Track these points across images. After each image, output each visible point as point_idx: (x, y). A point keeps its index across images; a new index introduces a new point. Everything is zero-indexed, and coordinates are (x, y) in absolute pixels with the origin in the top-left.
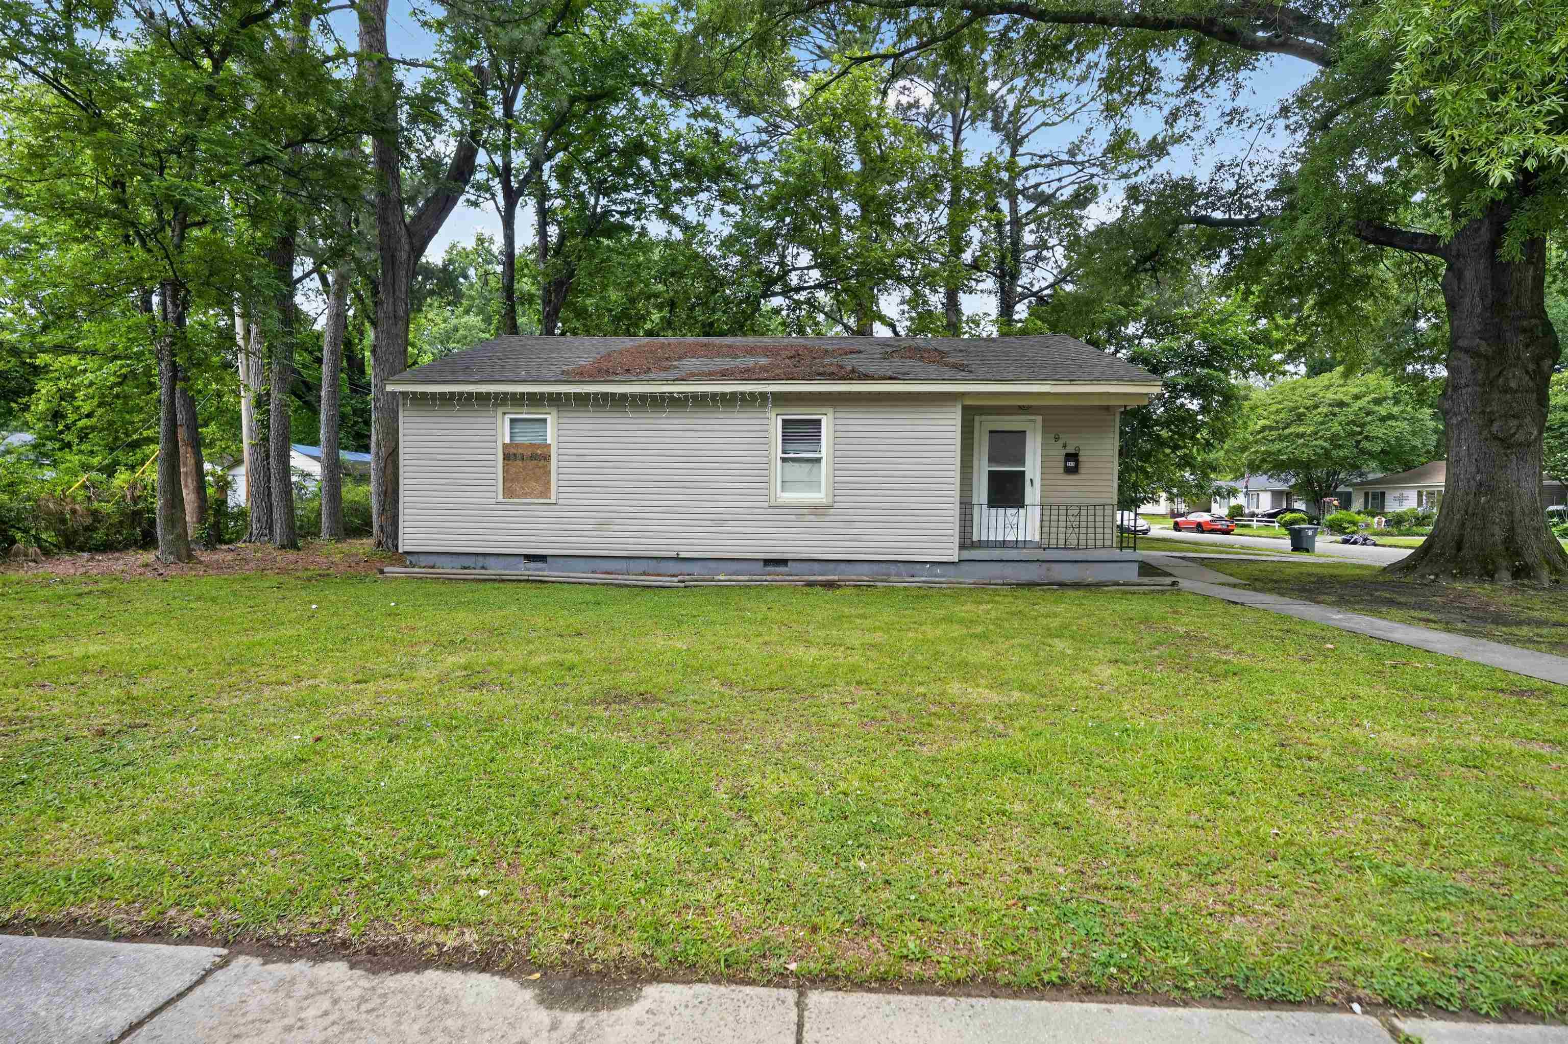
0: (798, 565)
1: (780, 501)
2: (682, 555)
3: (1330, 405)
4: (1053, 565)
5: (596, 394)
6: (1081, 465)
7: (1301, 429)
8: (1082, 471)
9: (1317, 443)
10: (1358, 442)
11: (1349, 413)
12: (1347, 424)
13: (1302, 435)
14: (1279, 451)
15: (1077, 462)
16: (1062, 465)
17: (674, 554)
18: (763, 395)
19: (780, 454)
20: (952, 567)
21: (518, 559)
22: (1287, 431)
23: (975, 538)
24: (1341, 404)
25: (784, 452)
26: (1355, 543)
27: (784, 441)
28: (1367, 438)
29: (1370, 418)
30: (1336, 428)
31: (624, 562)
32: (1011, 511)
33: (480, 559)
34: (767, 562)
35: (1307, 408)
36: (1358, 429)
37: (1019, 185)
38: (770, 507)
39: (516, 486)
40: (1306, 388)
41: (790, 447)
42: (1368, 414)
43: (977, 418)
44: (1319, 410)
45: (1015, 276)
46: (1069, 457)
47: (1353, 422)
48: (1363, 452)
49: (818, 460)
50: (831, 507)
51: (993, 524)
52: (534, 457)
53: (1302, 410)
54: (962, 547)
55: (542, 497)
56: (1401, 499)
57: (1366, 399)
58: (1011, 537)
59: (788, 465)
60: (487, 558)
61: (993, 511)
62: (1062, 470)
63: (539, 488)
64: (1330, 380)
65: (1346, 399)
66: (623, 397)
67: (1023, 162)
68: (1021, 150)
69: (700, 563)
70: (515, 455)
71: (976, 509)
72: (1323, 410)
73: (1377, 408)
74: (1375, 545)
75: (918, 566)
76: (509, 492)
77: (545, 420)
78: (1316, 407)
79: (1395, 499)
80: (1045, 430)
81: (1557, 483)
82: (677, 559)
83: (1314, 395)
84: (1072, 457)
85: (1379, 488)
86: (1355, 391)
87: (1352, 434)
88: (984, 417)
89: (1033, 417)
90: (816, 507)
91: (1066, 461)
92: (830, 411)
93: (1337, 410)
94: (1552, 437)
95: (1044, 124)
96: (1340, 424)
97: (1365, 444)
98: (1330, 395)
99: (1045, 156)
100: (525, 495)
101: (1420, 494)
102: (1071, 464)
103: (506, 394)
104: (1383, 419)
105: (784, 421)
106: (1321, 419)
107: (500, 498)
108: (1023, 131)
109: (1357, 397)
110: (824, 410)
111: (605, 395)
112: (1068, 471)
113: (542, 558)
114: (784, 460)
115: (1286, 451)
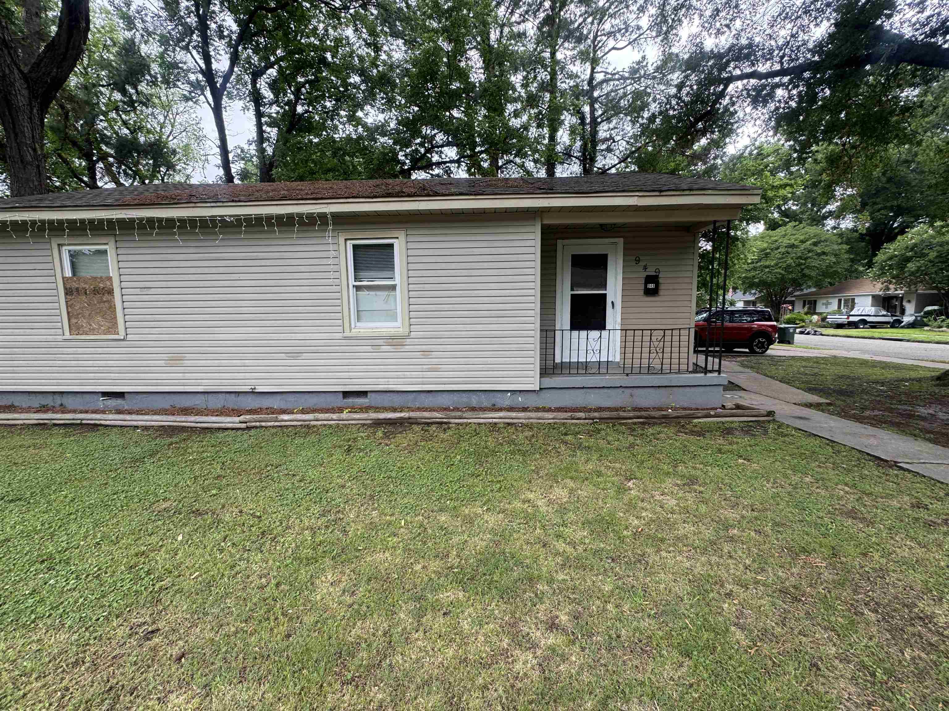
0: (378, 397)
1: (355, 332)
2: (260, 389)
3: (786, 247)
4: (635, 390)
5: (141, 219)
6: (662, 287)
7: (767, 263)
8: (661, 292)
9: (776, 270)
10: (803, 269)
11: (798, 252)
12: (797, 259)
13: (766, 267)
14: (754, 276)
15: (657, 284)
16: (643, 287)
17: (247, 389)
18: (323, 217)
19: (352, 282)
20: (534, 394)
21: (95, 397)
22: (759, 264)
23: (558, 360)
24: (793, 246)
25: (356, 279)
26: (808, 333)
27: (356, 269)
28: (808, 267)
29: (810, 254)
30: (790, 261)
31: (202, 397)
32: (594, 334)
33: (57, 397)
34: (346, 394)
35: (772, 250)
36: (804, 261)
37: (596, 94)
38: (346, 338)
39: (83, 322)
40: (770, 237)
41: (362, 274)
42: (809, 252)
43: (559, 242)
44: (779, 250)
45: (593, 160)
46: (649, 279)
47: (800, 258)
48: (804, 275)
49: (393, 287)
50: (408, 337)
51: (575, 346)
52: (96, 291)
53: (768, 251)
54: (544, 372)
55: (109, 333)
56: (827, 304)
57: (809, 243)
58: (593, 358)
59: (363, 294)
60: (64, 395)
61: (575, 333)
62: (642, 292)
63: (105, 324)
64: (785, 231)
65: (796, 243)
66: (170, 222)
67: (599, 77)
68: (598, 69)
69: (279, 397)
70: (77, 289)
71: (558, 334)
72: (782, 250)
73: (815, 248)
74: (822, 335)
75: (499, 395)
76: (74, 328)
77: (105, 252)
78: (777, 248)
79: (823, 304)
80: (627, 251)
81: (935, 292)
82: (253, 392)
83: (776, 241)
84: (653, 279)
85: (812, 298)
86: (802, 238)
87: (800, 265)
88: (566, 242)
89: (616, 240)
90: (392, 338)
91: (646, 283)
92: (402, 235)
93: (790, 250)
94: (941, 262)
95: (614, 48)
96: (792, 258)
97: (807, 271)
98: (786, 241)
99: (615, 74)
100: (92, 331)
101: (840, 301)
102: (651, 286)
103: (43, 222)
104: (819, 255)
105: (355, 247)
106: (780, 256)
107: (67, 335)
108: (599, 54)
109: (802, 242)
110: (395, 234)
111: (151, 221)
112: (649, 293)
113: (120, 395)
114: (358, 288)
115: (759, 276)
